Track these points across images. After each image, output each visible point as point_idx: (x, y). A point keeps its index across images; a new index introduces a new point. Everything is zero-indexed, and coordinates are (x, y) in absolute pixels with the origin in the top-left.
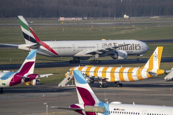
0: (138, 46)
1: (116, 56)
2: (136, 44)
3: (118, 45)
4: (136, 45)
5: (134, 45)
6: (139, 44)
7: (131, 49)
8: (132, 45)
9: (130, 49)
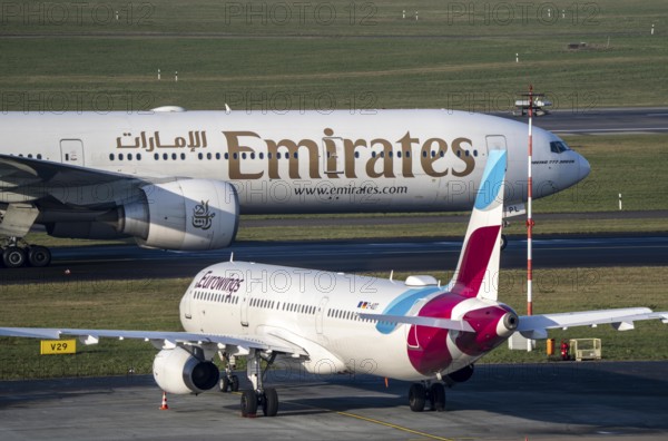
0: (450, 153)
1: (131, 220)
2: (429, 142)
3: (270, 143)
4: (435, 147)
5: (416, 150)
6: (456, 142)
7: (389, 173)
8: (397, 148)
9: (370, 172)
